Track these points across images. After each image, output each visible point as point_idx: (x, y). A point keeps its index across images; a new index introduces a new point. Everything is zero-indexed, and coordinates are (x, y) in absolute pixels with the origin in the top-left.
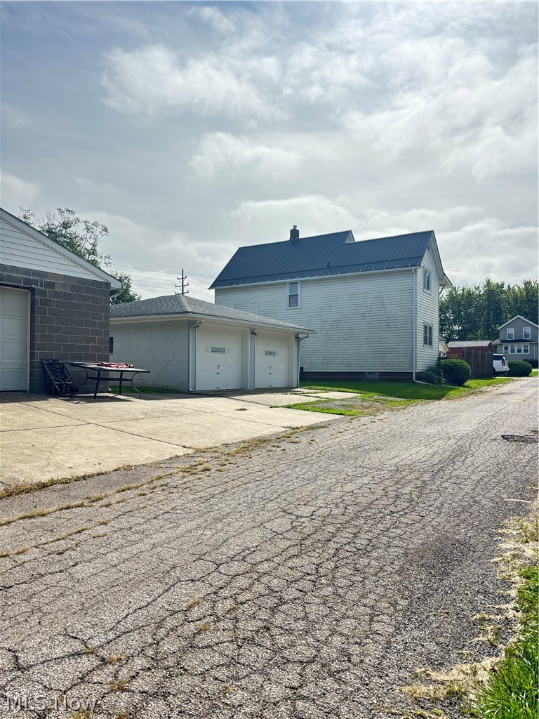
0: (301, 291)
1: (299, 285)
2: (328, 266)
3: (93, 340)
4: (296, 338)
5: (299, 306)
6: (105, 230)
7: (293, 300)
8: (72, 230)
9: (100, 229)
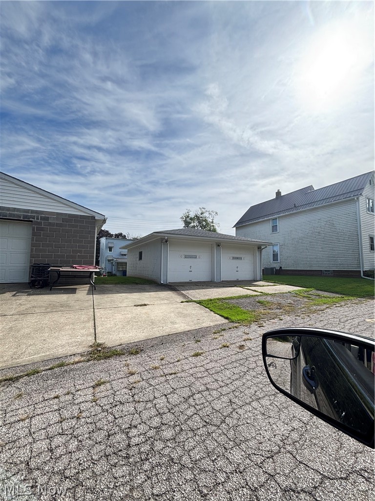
0: (279, 223)
1: (278, 220)
2: (295, 206)
3: (80, 252)
4: (258, 248)
5: (278, 231)
6: (217, 213)
7: (274, 228)
8: (204, 215)
9: (215, 213)
